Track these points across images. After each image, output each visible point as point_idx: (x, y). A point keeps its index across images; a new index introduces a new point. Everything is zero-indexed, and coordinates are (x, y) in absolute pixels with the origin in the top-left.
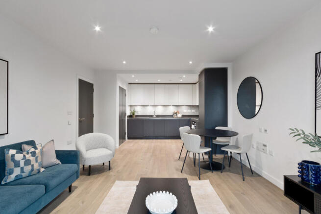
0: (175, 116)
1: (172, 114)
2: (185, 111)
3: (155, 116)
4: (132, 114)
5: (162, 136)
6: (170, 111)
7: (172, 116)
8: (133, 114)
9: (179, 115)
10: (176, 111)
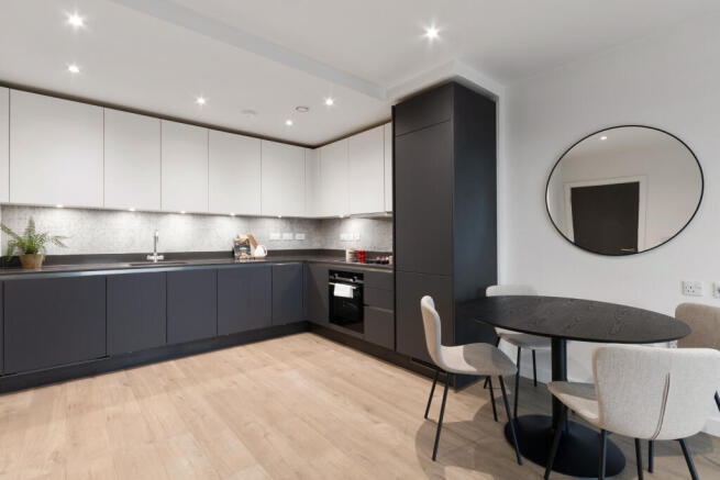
0: (244, 255)
1: (229, 249)
2: (275, 236)
3: (155, 258)
4: (16, 251)
5: (204, 341)
6: (222, 236)
7: (231, 254)
8: (31, 251)
9: (259, 252)
10: (244, 237)
